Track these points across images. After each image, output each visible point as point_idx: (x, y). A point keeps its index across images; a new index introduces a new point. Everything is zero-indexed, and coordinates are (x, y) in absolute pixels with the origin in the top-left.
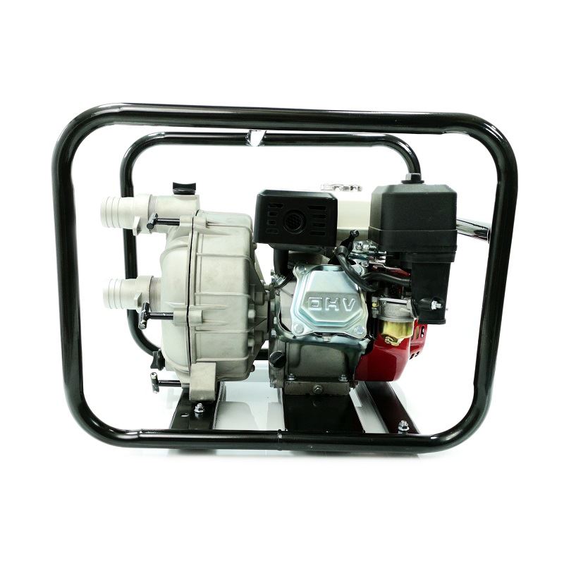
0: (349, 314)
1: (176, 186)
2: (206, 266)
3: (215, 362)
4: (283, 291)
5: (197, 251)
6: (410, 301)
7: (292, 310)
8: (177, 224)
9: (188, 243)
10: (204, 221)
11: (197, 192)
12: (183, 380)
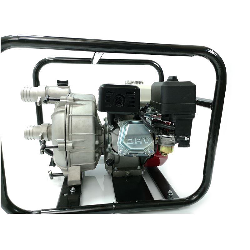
0: (147, 144)
1: (58, 82)
2: (74, 120)
3: (80, 165)
4: (113, 133)
5: (69, 113)
6: (174, 137)
7: (118, 143)
8: (59, 100)
9: (65, 110)
10: (72, 98)
11: (69, 85)
12: (65, 173)
